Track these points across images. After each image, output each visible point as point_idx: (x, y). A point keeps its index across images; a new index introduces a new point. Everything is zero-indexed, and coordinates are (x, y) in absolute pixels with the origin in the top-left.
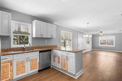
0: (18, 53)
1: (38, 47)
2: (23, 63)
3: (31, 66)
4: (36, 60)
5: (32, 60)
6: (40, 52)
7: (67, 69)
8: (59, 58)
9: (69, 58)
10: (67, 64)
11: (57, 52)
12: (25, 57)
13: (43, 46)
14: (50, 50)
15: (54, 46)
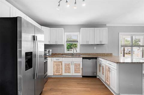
0: (65, 57)
1: (86, 53)
2: (69, 65)
3: (75, 69)
4: (79, 65)
5: (76, 64)
6: (83, 58)
7: (110, 84)
8: (103, 68)
9: (112, 70)
10: (110, 77)
11: (101, 61)
12: (70, 61)
13: (92, 54)
14: (96, 58)
15: (107, 54)
